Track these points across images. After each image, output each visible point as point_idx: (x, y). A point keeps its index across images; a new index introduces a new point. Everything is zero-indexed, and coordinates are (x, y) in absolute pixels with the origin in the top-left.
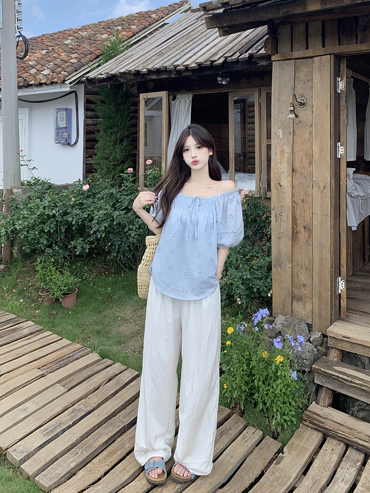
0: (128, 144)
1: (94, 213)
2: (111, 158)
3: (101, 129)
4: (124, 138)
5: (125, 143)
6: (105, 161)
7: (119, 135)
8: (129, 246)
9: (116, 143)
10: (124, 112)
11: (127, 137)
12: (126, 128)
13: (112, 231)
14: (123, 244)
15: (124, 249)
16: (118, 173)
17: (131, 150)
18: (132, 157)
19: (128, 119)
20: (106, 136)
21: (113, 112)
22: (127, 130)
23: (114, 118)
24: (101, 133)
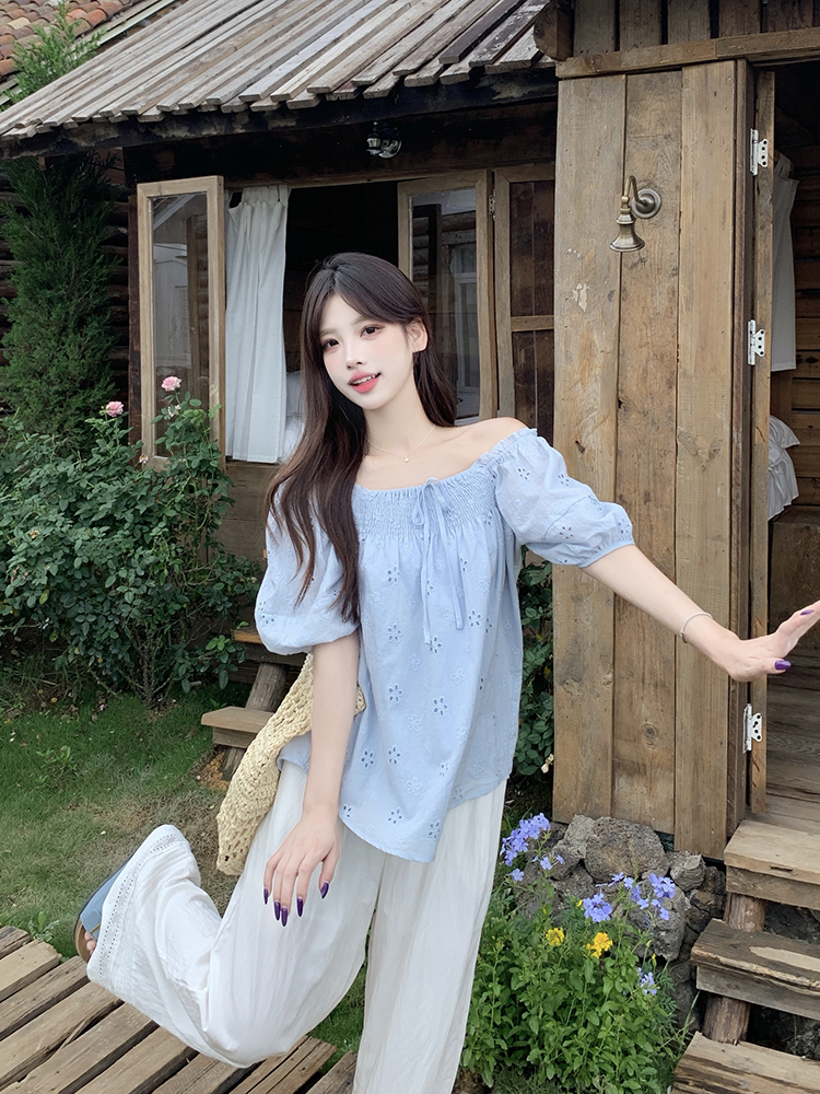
0: (100, 333)
1: (12, 535)
2: (52, 372)
3: (20, 289)
4: (89, 315)
5: (92, 328)
6: (34, 381)
7: (73, 308)
8: (118, 628)
9: (64, 328)
10: (84, 239)
11: (98, 311)
12: (94, 287)
13: (67, 584)
14: (102, 622)
15: (105, 636)
16: (72, 415)
17: (109, 349)
18: (112, 368)
19: (98, 261)
20: (36, 310)
21: (52, 240)
22: (97, 290)
23: (58, 256)
24: (21, 301)
